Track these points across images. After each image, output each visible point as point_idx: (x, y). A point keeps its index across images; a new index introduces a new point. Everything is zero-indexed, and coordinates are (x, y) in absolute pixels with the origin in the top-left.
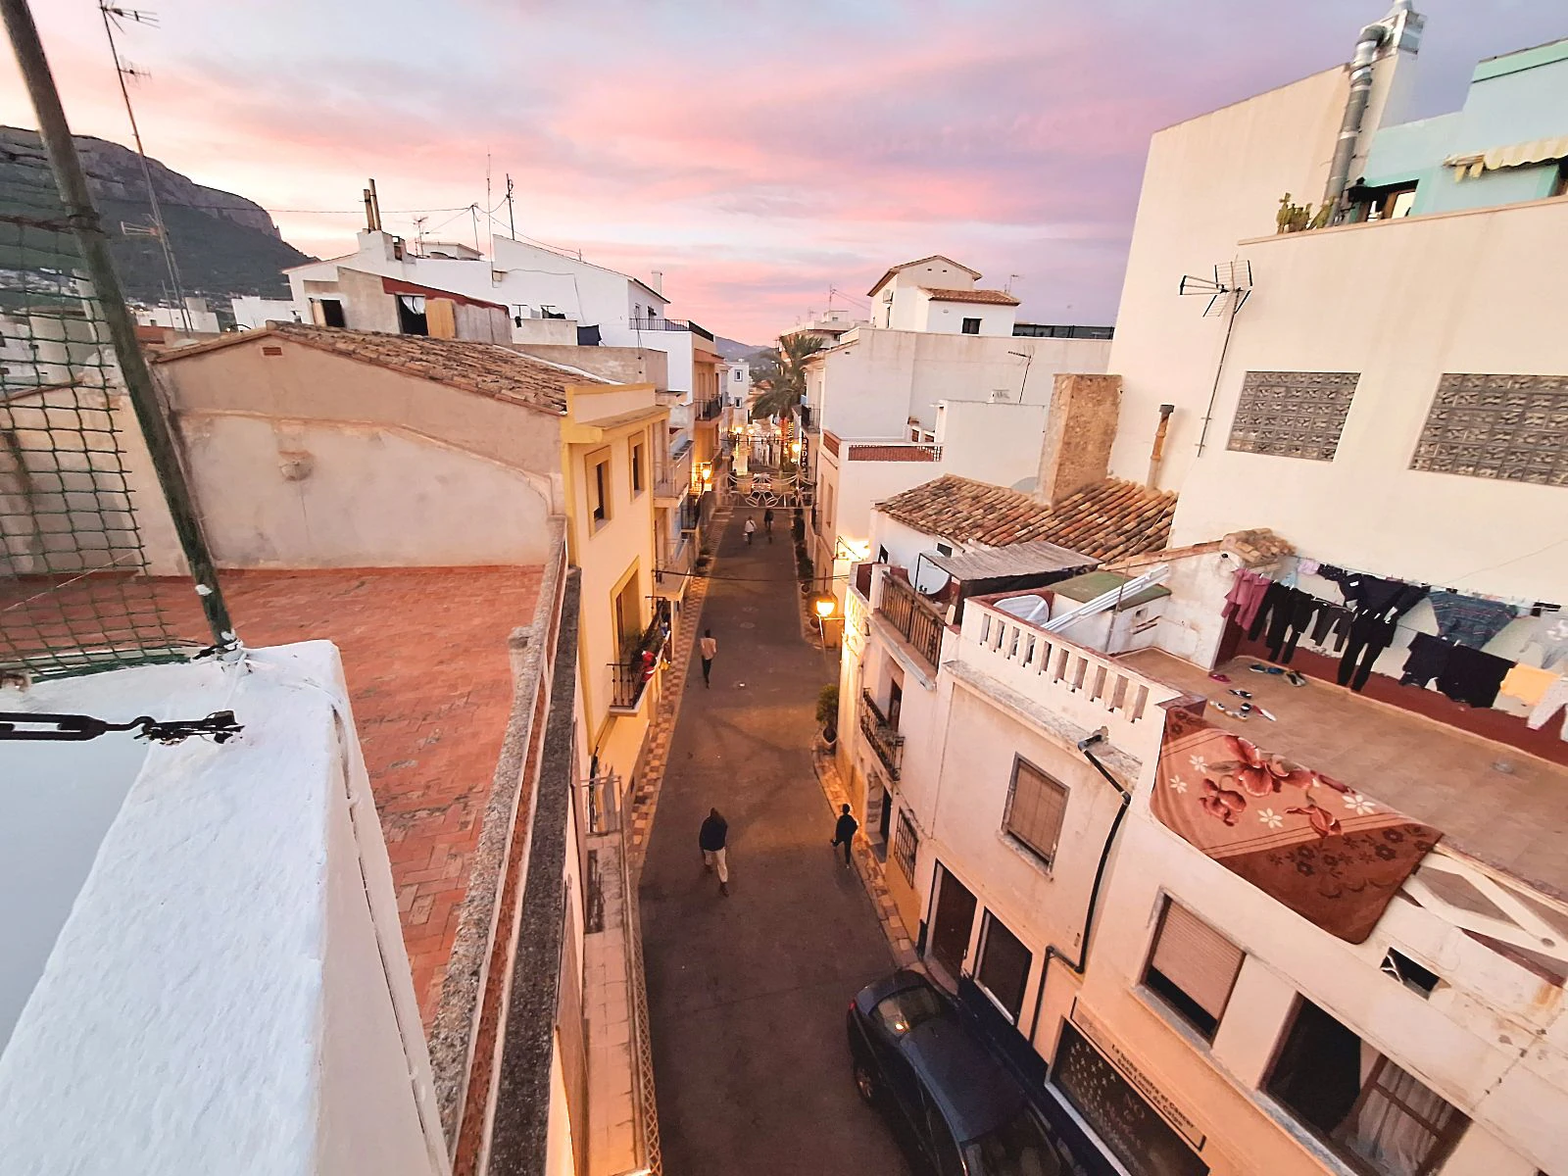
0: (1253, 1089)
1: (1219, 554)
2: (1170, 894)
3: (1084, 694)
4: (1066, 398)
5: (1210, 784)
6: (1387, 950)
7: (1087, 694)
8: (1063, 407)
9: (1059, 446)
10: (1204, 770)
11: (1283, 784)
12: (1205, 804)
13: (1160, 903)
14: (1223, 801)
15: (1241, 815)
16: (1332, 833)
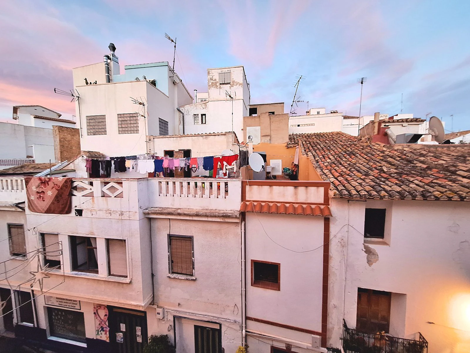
0: (70, 272)
1: (81, 157)
2: (42, 232)
3: (19, 191)
4: (57, 132)
5: (38, 192)
6: (74, 210)
7: (20, 191)
8: (57, 135)
9: (59, 146)
10: (35, 189)
11: (49, 182)
12: (38, 199)
13: (41, 237)
14: (41, 195)
15: (45, 196)
16: (59, 189)
